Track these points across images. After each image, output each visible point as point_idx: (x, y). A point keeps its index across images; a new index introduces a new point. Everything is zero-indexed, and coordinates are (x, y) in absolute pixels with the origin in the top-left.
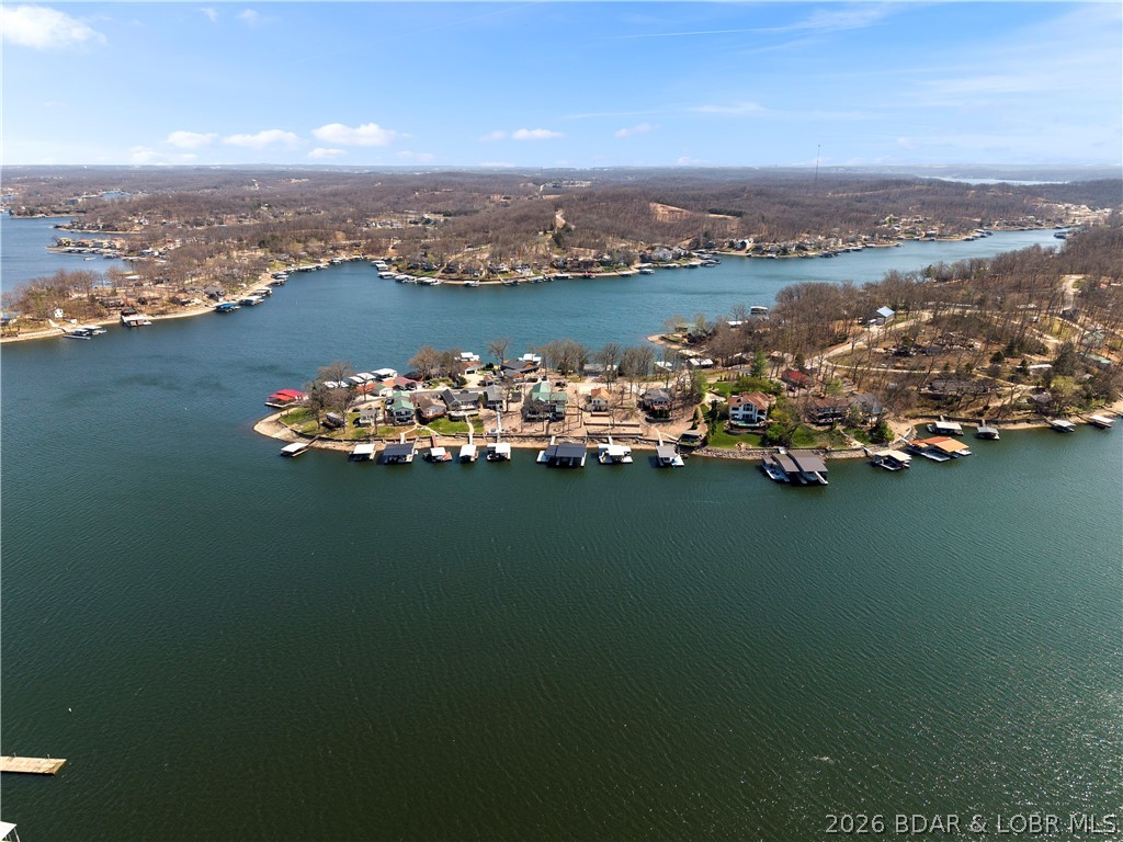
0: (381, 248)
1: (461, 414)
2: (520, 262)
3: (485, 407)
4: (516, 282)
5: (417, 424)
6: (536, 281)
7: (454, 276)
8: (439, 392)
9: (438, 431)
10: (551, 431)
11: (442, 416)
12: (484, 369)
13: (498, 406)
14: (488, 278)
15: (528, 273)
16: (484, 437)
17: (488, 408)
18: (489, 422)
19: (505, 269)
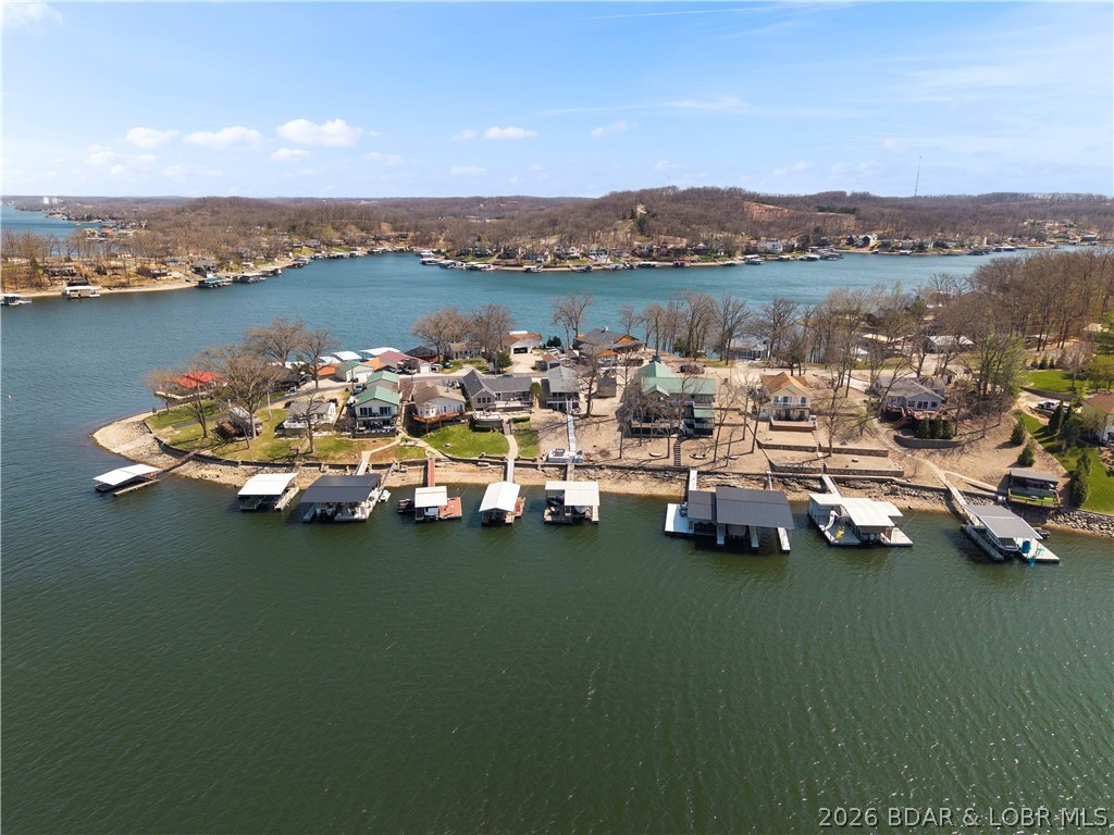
0: (430, 240)
1: (494, 416)
2: (594, 247)
3: (544, 405)
4: (589, 268)
5: (403, 434)
6: (615, 269)
7: (512, 261)
8: (458, 378)
9: (443, 449)
10: (685, 460)
11: (454, 421)
12: (544, 348)
13: (569, 403)
14: (554, 264)
15: (605, 260)
16: (539, 467)
17: (550, 406)
18: (552, 436)
19: (575, 255)
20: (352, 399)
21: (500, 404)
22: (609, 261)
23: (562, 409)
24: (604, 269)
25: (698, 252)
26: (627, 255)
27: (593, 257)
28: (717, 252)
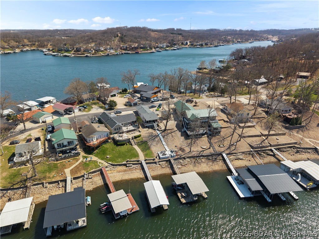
2: (109, 47)
3: (144, 127)
4: (108, 54)
5: (82, 154)
6: (117, 54)
7: (79, 53)
8: (95, 115)
9: (106, 160)
11: (105, 142)
12: (121, 93)
14: (95, 53)
15: (112, 51)
16: (157, 163)
17: (147, 127)
18: (154, 143)
19: (102, 50)
20: (49, 137)
21: (124, 129)
22: (114, 52)
23: (152, 127)
24: (113, 55)
25: (141, 48)
26: (119, 49)
27: (108, 50)
28: (147, 48)
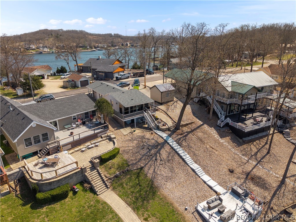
4: (41, 52)
14: (25, 52)
21: (62, 137)
22: (48, 50)
23: (141, 124)
24: (47, 53)
25: (81, 47)
26: (55, 48)
27: (41, 49)
28: (87, 47)
